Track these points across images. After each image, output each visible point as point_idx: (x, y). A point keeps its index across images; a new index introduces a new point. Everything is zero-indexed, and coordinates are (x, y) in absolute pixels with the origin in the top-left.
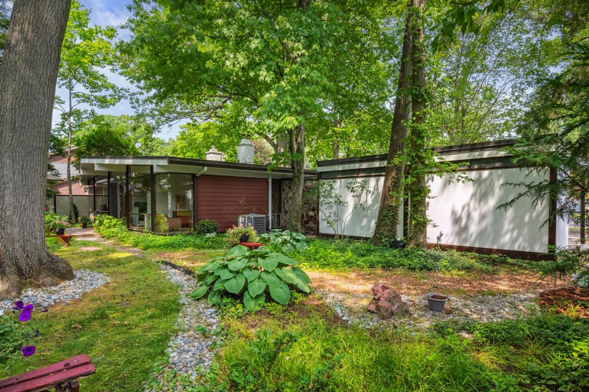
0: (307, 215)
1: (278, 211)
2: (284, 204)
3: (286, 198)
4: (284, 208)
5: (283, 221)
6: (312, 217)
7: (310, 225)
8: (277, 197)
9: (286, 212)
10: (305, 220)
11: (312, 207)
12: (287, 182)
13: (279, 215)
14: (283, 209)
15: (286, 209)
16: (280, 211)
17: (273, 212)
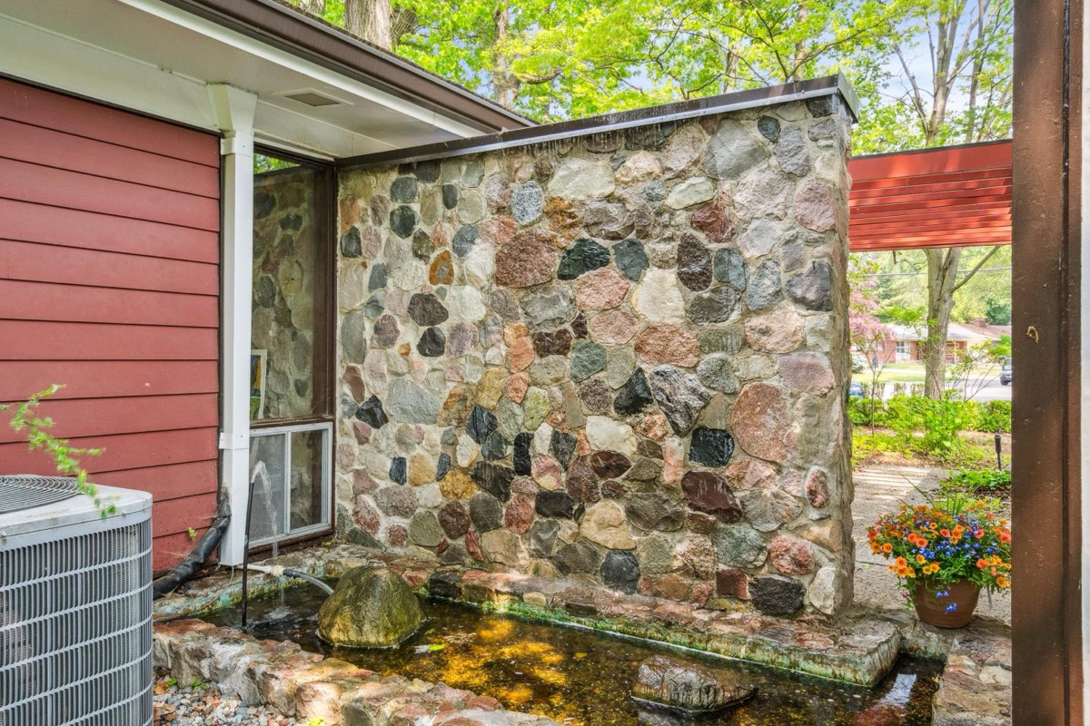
0: (563, 444)
1: (304, 404)
2: (360, 355)
3: (375, 305)
4: (357, 384)
5: (346, 479)
6: (611, 464)
7: (590, 529)
8: (299, 299)
9: (373, 415)
10: (549, 483)
11: (613, 380)
12: (381, 184)
13: (316, 437)
14: (343, 390)
15: (373, 387)
16: (323, 404)
17: (262, 416)
